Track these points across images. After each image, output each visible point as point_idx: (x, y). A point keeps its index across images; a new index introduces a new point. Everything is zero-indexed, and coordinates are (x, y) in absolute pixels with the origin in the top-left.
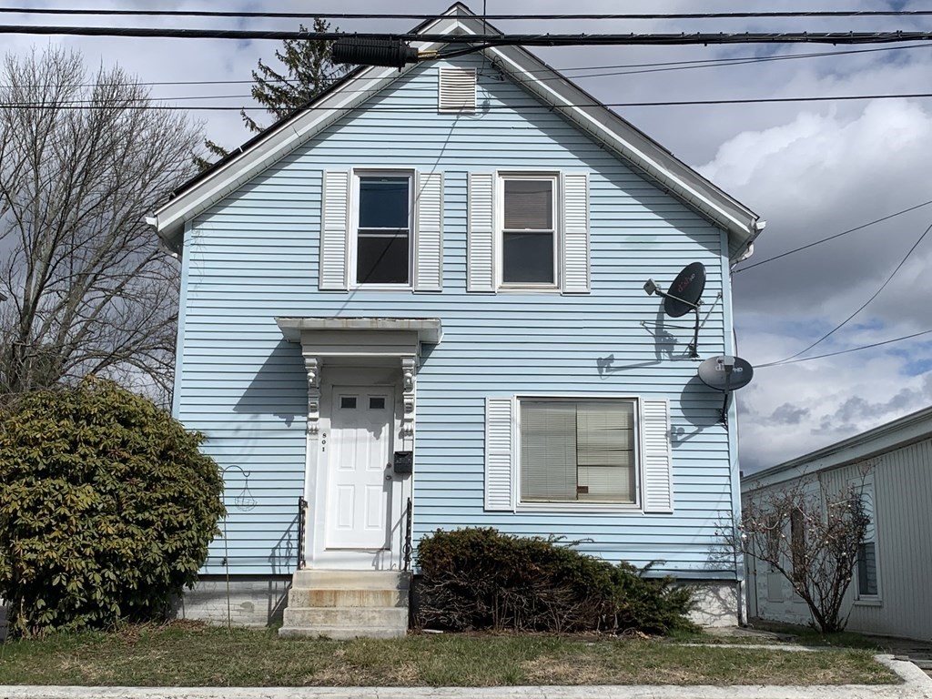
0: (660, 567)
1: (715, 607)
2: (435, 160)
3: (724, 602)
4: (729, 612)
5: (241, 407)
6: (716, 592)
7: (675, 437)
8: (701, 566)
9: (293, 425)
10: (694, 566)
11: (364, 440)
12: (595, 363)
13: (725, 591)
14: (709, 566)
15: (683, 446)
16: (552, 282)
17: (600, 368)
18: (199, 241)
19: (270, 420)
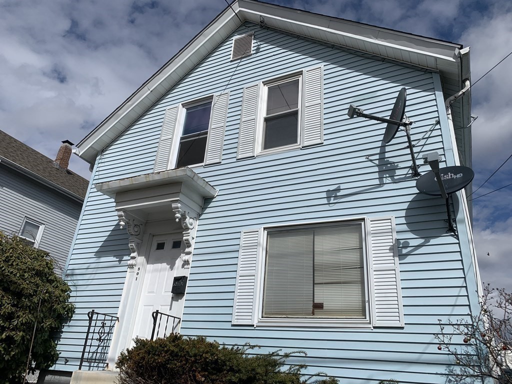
2: (225, 87)
5: (99, 254)
9: (123, 263)
11: (165, 271)
12: (324, 194)
15: (409, 259)
17: (328, 198)
18: (103, 161)
19: (111, 261)
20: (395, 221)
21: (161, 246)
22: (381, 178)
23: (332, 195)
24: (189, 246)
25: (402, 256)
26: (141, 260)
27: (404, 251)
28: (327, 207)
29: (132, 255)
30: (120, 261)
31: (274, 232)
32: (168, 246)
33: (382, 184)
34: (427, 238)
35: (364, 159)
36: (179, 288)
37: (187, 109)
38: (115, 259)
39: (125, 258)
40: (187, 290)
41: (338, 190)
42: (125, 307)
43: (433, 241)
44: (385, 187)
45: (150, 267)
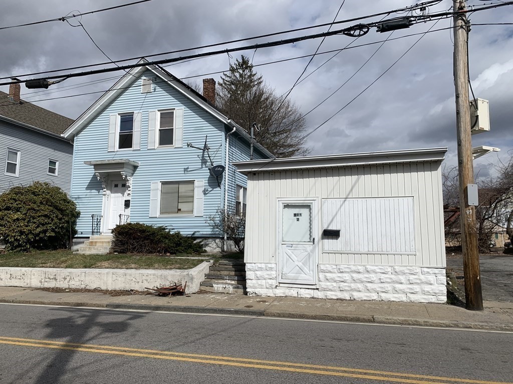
0: (198, 233)
1: (214, 245)
2: (140, 108)
3: (217, 244)
4: (218, 247)
5: (87, 188)
6: (215, 241)
7: (205, 192)
8: (210, 233)
9: (100, 193)
10: (208, 233)
11: (120, 197)
12: (183, 170)
13: (217, 240)
14: (212, 233)
15: (208, 195)
16: (172, 144)
17: (184, 171)
18: (78, 140)
19: (94, 192)
20: (204, 182)
21: (116, 186)
22: (202, 165)
23: (186, 170)
24: (130, 187)
25: (205, 194)
26: (108, 192)
27: (207, 192)
28: (184, 175)
29: (104, 190)
30: (99, 192)
31: (164, 183)
32: (120, 186)
33: (202, 167)
34: (213, 188)
35: (197, 156)
36: (127, 204)
37: (121, 116)
38: (96, 191)
39: (101, 191)
40: (131, 205)
41: (188, 168)
42: (104, 211)
43: (214, 189)
44: (203, 169)
45: (113, 195)
